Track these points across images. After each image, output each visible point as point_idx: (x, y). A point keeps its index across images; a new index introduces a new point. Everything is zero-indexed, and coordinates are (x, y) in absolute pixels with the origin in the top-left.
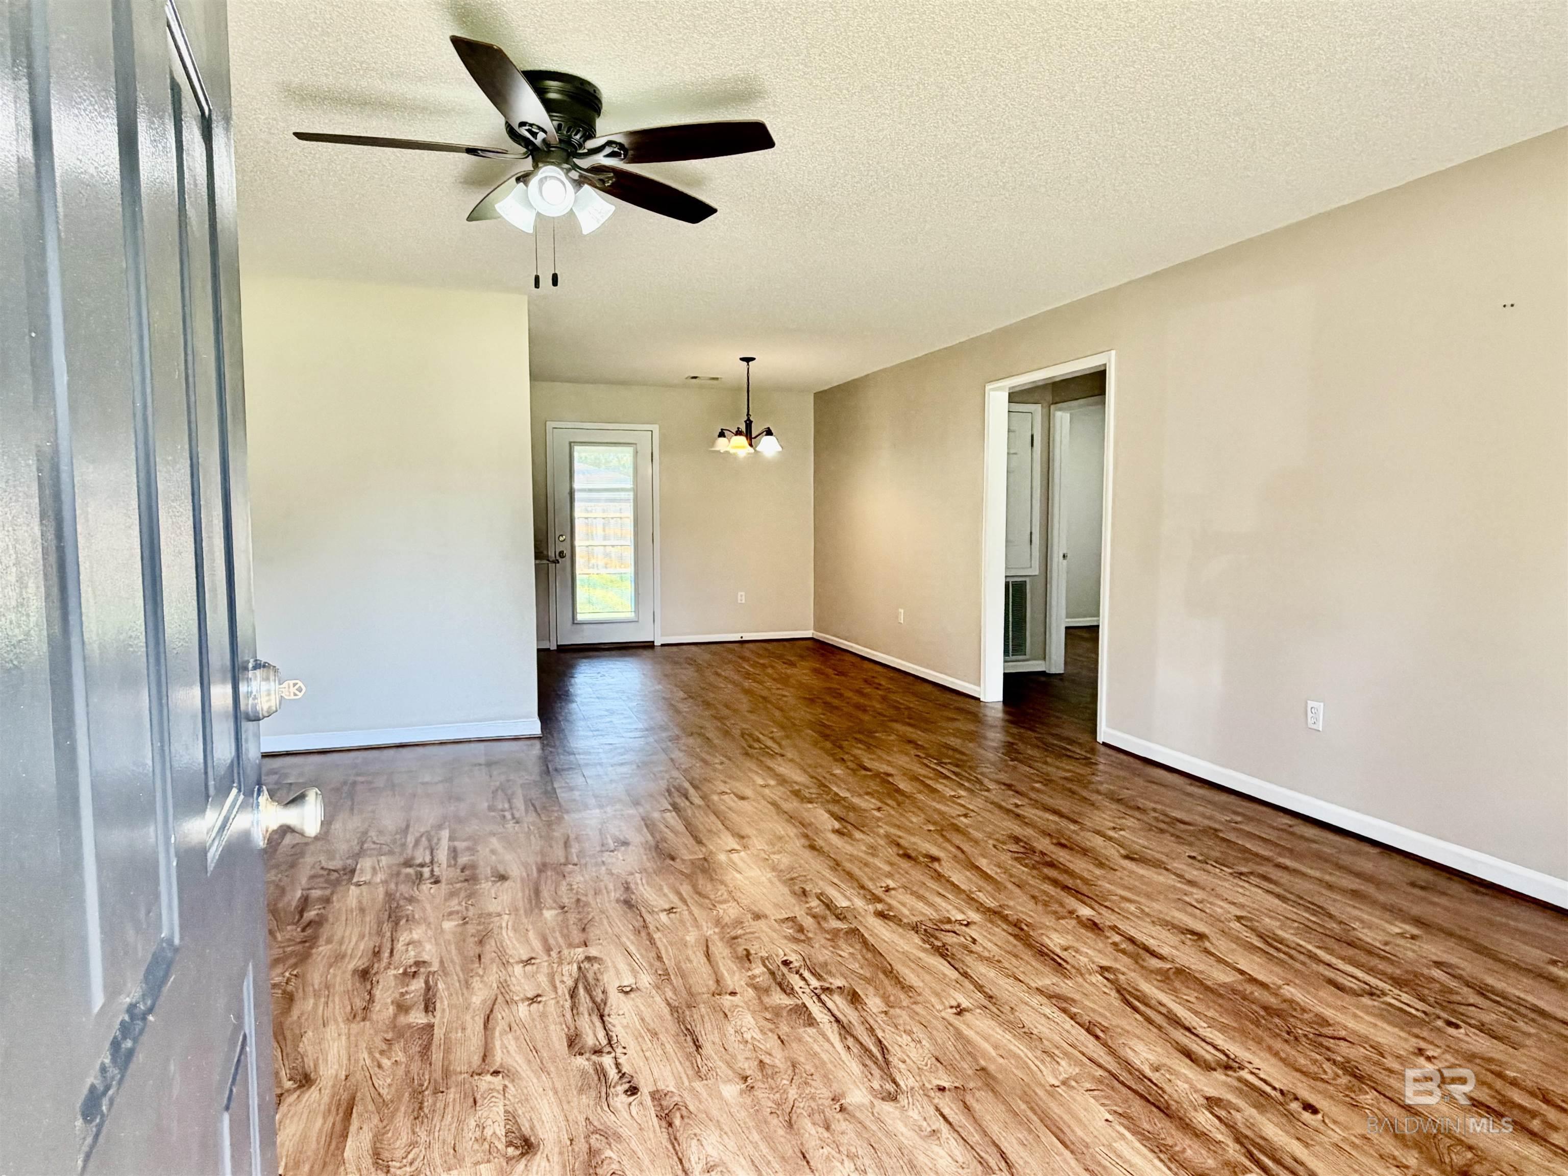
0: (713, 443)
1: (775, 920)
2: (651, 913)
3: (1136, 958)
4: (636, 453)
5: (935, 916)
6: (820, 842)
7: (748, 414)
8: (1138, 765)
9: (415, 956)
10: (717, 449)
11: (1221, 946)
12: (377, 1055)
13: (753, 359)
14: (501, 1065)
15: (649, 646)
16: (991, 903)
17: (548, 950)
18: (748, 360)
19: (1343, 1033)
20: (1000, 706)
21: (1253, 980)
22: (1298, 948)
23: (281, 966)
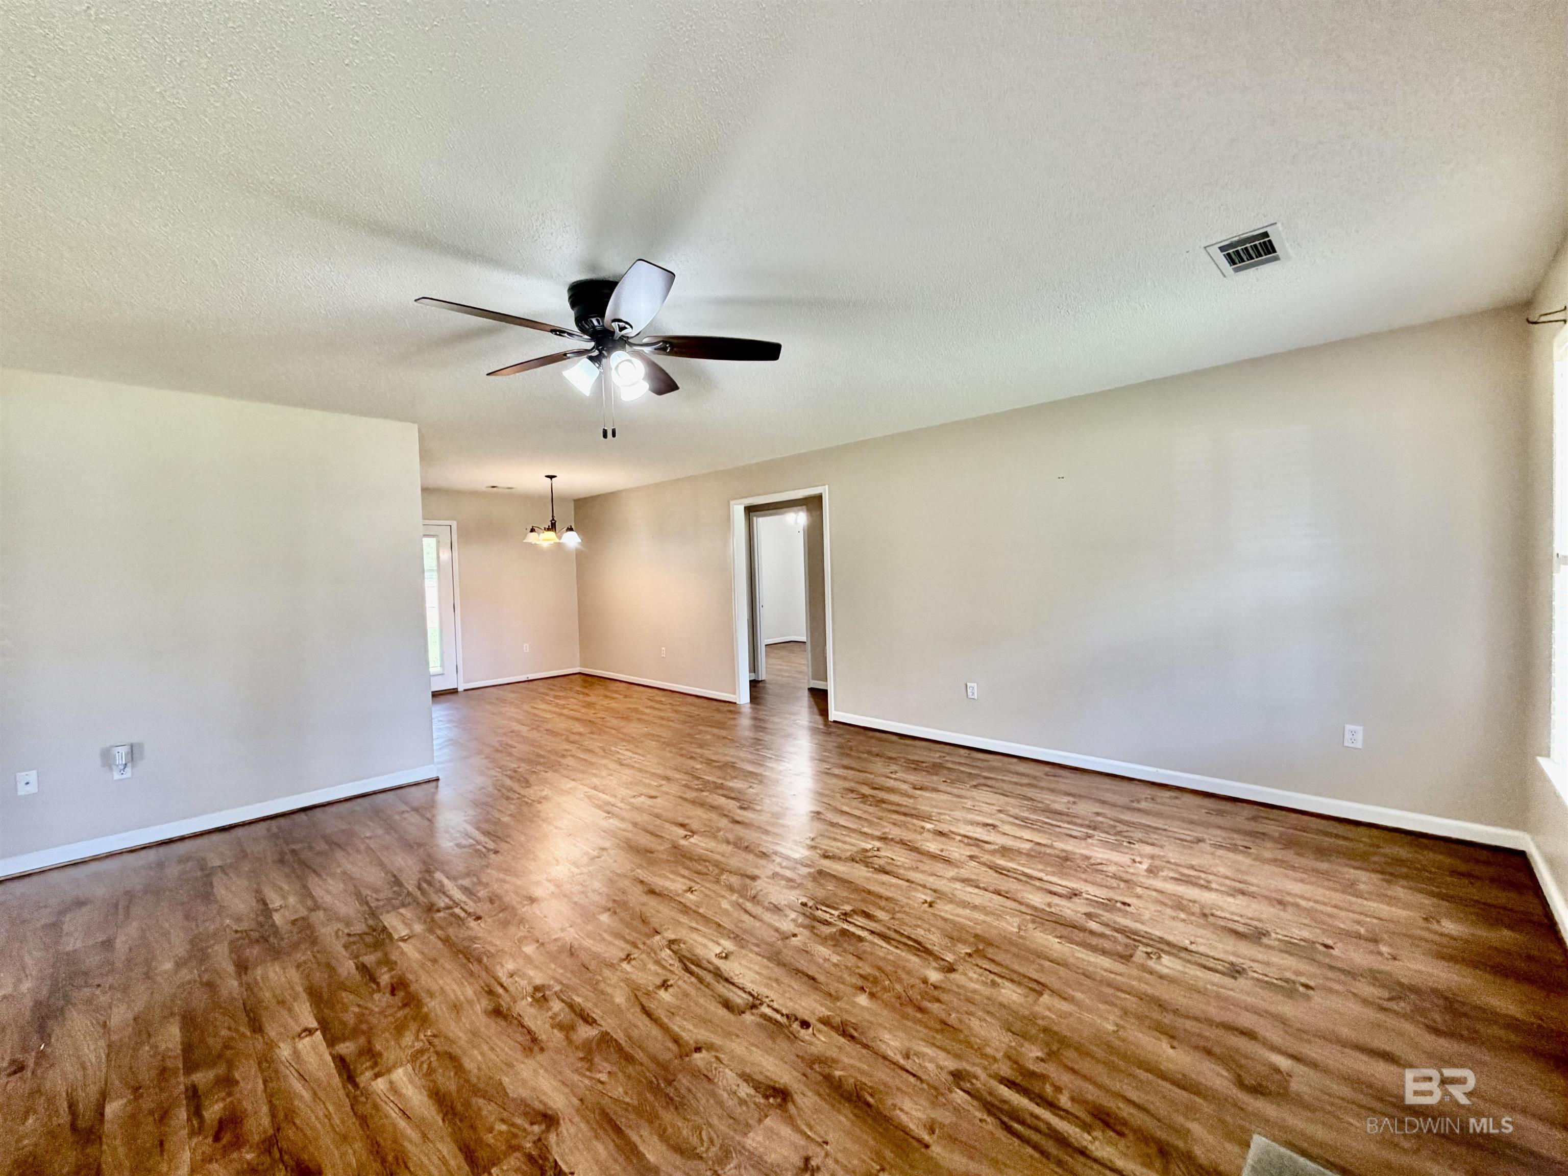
0: (525, 537)
1: (768, 877)
2: (678, 895)
3: (977, 846)
4: (438, 542)
5: (855, 849)
6: (738, 818)
7: (553, 516)
8: (862, 731)
9: (529, 984)
10: (529, 541)
11: (1006, 828)
12: (588, 1073)
13: (555, 477)
14: (696, 1042)
15: (454, 691)
16: (878, 833)
17: (635, 945)
18: (551, 477)
19: (1099, 861)
20: (749, 705)
21: (1039, 844)
22: (1037, 821)
23: (407, 1033)
